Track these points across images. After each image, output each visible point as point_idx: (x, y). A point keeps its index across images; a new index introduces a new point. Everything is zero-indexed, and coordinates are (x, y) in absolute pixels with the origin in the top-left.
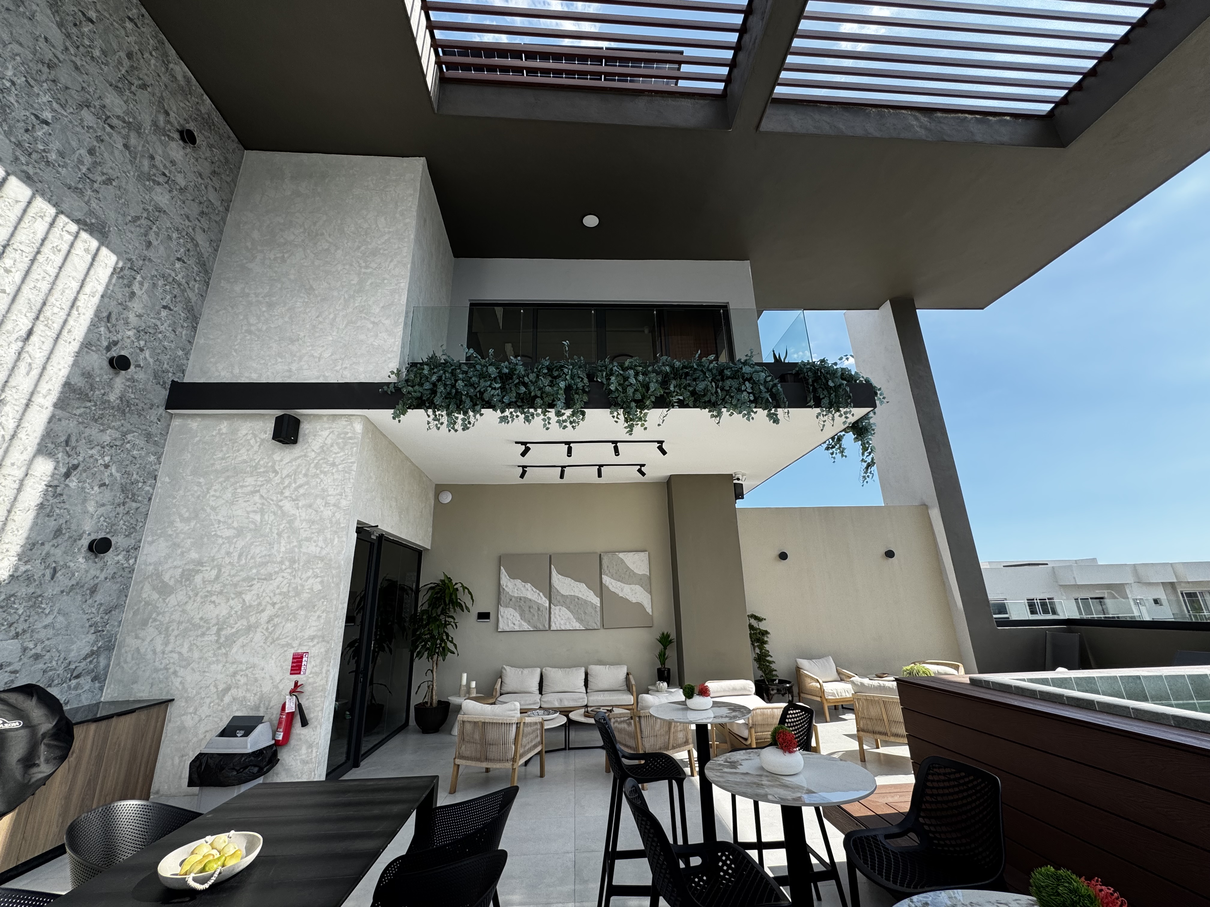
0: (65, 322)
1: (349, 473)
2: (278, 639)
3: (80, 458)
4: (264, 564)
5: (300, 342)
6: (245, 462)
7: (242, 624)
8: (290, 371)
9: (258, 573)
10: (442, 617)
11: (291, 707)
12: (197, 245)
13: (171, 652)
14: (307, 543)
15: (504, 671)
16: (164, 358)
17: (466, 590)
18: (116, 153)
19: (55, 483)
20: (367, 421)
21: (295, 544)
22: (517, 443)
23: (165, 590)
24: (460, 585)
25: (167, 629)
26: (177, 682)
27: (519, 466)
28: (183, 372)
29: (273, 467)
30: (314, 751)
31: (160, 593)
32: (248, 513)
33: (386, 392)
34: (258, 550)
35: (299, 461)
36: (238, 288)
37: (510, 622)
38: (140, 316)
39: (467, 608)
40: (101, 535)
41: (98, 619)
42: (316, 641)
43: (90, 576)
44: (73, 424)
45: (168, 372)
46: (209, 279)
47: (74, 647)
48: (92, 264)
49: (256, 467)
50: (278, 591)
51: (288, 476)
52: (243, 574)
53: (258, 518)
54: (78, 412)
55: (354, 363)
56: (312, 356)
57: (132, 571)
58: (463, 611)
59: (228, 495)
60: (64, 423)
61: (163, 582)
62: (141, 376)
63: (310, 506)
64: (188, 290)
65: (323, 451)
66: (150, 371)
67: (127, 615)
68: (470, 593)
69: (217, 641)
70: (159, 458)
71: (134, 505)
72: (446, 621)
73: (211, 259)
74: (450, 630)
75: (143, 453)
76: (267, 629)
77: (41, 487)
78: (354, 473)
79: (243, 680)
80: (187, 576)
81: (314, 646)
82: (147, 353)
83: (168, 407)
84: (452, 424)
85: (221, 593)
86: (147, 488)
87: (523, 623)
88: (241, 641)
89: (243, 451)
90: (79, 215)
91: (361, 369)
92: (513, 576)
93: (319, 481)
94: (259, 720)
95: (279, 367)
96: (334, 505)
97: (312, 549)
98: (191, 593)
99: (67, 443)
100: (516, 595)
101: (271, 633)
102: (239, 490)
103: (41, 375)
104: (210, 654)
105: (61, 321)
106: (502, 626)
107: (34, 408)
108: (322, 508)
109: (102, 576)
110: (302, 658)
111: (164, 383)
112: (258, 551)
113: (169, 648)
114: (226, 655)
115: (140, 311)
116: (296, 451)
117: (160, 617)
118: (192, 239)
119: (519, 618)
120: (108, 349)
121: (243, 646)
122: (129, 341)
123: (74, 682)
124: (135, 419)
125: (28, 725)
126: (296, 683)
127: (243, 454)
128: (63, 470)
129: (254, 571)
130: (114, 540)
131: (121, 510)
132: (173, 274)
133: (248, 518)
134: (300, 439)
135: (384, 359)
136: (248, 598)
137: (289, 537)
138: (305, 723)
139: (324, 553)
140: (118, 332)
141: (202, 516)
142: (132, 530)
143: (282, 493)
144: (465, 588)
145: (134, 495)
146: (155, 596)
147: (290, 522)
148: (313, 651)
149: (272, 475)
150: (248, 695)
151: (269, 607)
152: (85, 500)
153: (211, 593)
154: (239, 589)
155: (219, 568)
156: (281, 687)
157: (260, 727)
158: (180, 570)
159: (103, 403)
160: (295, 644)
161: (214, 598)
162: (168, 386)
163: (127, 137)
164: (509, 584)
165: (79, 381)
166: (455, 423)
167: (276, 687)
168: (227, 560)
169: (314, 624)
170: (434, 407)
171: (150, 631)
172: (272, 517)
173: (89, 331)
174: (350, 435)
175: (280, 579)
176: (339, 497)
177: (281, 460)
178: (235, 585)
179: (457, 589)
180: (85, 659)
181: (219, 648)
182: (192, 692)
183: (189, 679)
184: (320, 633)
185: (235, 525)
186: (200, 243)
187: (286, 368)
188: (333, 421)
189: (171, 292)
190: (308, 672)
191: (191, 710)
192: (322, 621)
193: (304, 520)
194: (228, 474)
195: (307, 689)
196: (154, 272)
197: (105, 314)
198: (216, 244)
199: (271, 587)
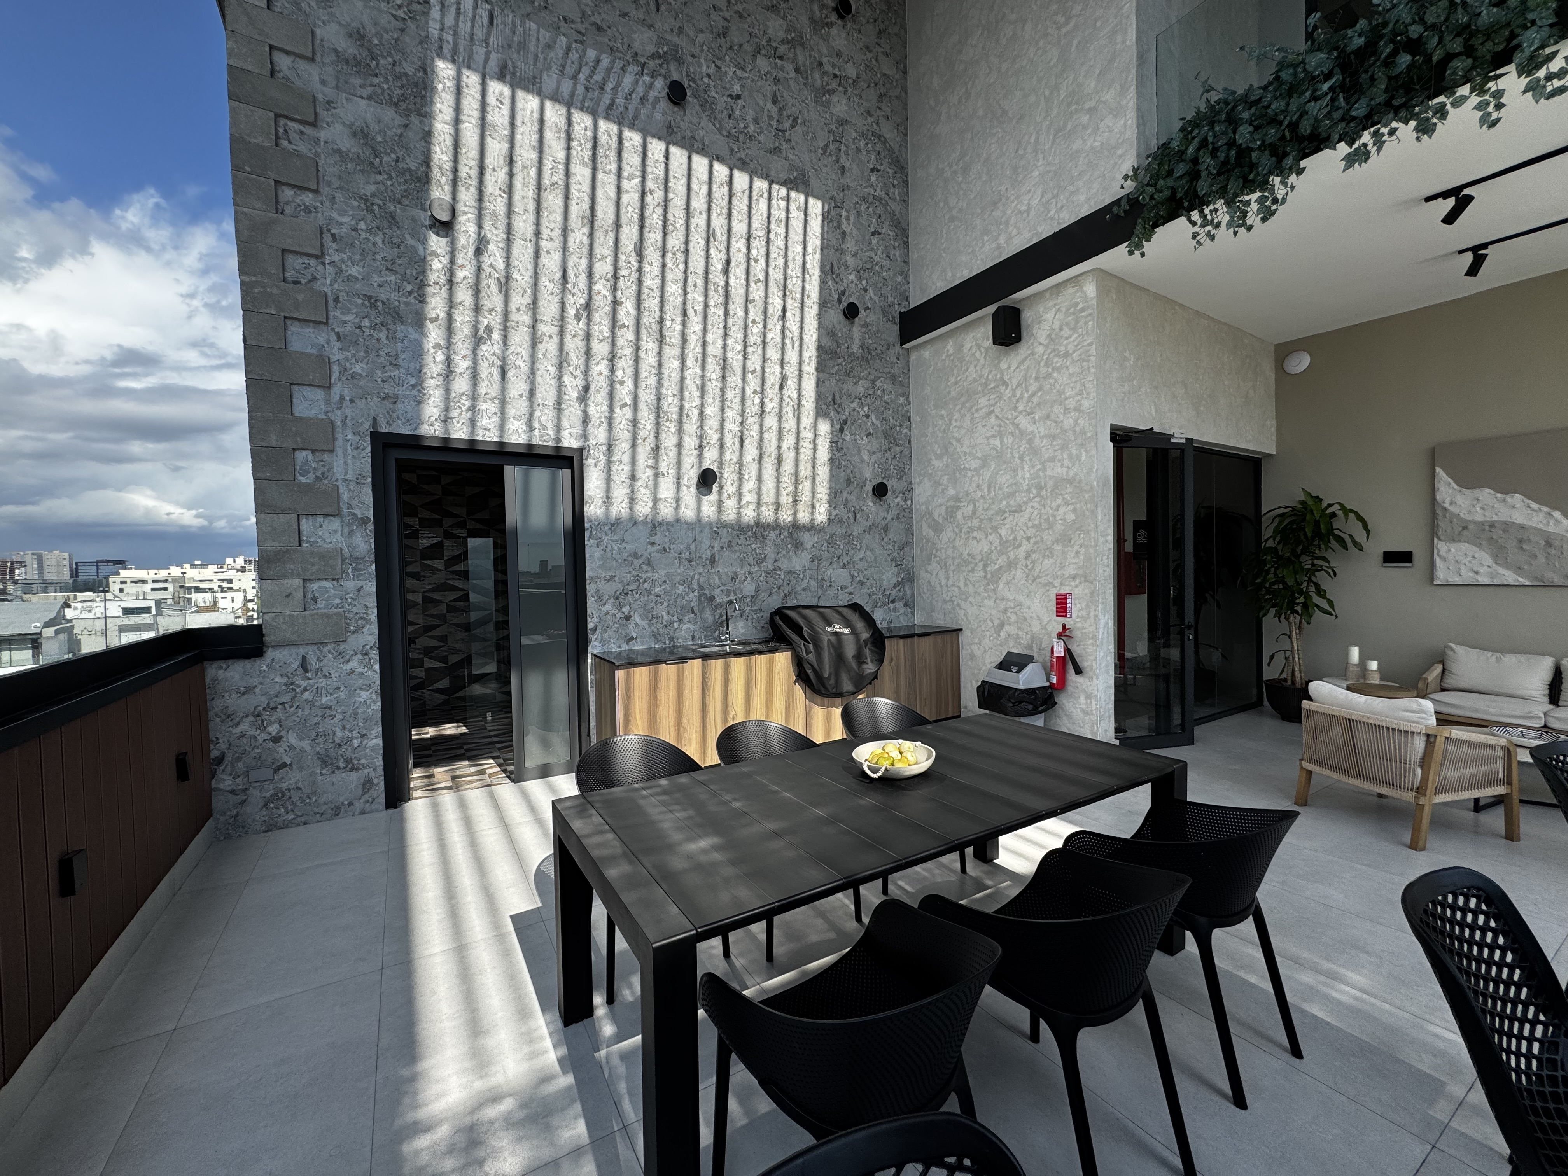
0: (803, 288)
1: (1088, 361)
2: (1039, 577)
3: (847, 413)
4: (1011, 495)
5: (1004, 200)
6: (975, 380)
7: (1002, 561)
8: (999, 247)
9: (1008, 505)
10: (1304, 558)
11: (1059, 651)
12: (885, 142)
13: (953, 585)
14: (1051, 464)
15: (1450, 653)
16: (886, 290)
17: (1352, 515)
18: (792, 83)
19: (835, 439)
20: (1102, 274)
21: (1039, 467)
22: (1428, 199)
23: (937, 528)
24: (1337, 507)
25: (946, 564)
26: (962, 612)
27: (1461, 252)
28: (907, 299)
29: (1002, 379)
30: (1094, 703)
31: (934, 531)
32: (988, 438)
33: (1118, 216)
34: (1004, 479)
35: (1027, 362)
36: (932, 170)
37: (1463, 568)
38: (855, 255)
39: (1355, 543)
40: (880, 480)
41: (895, 554)
42: (1078, 581)
43: (880, 518)
44: (833, 382)
45: (894, 304)
46: (907, 176)
47: (884, 577)
48: (806, 221)
49: (986, 385)
50: (1030, 524)
51: (1019, 385)
52: (995, 507)
53: (997, 442)
54: (834, 371)
55: (1072, 193)
56: (1020, 212)
57: (911, 512)
58: (1346, 548)
59: (967, 423)
60: (827, 383)
61: (934, 520)
62: (872, 318)
63: (1048, 417)
64: (890, 202)
65: (1052, 340)
66: (878, 310)
67: (916, 552)
68: (1360, 518)
69: (985, 577)
70: (908, 398)
71: (898, 449)
72: (1313, 565)
73: (903, 149)
74: (1321, 577)
75: (893, 396)
76: (1027, 566)
77: (827, 445)
78: (1093, 358)
79: (1013, 618)
80: (951, 513)
81: (1077, 586)
82: (871, 292)
83: (903, 341)
84: (1240, 221)
85: (979, 528)
86: (905, 431)
87: (1501, 570)
88: (1005, 578)
89: (972, 368)
90: (783, 176)
91: (1083, 198)
92: (1466, 482)
93: (1052, 381)
94: (1030, 659)
95: (987, 248)
96: (1076, 409)
97: (1058, 470)
98: (956, 530)
99: (834, 400)
100: (1480, 518)
101: (1030, 570)
102: (976, 415)
103: (801, 345)
104: (982, 589)
105: (799, 289)
106: (1442, 574)
107: (805, 376)
108: (1061, 417)
109: (889, 517)
110: (1066, 599)
111: (893, 317)
112: (1004, 481)
113: (950, 582)
114: (994, 590)
115: (854, 249)
116: (1022, 350)
117: (938, 554)
118: (879, 137)
119: (1488, 560)
120: (840, 301)
121: (1008, 583)
122: (853, 285)
123: (891, 605)
124: (877, 363)
125: (854, 632)
126: (1064, 627)
127: (973, 374)
128: (838, 427)
129: (1004, 503)
130: (889, 485)
131: (888, 455)
132: (872, 192)
133: (989, 444)
134: (1024, 334)
135: (1112, 162)
136: (1003, 532)
137: (1031, 460)
138: (1079, 671)
139: (1071, 473)
140: (842, 281)
141: (951, 450)
142: (903, 473)
143: (1016, 408)
144: (1346, 511)
145: (895, 439)
146: (932, 534)
147: (1030, 441)
148: (1077, 592)
149: (1002, 389)
150: (1020, 633)
151: (1025, 542)
152: (859, 451)
153: (971, 530)
154: (995, 524)
155: (974, 501)
156: (1050, 629)
157: (1030, 667)
158: (944, 508)
159: (849, 356)
160: (1057, 583)
161: (975, 534)
162: (897, 320)
163: (795, 60)
164: (1460, 499)
165: (827, 342)
166: (1245, 214)
167: (1044, 628)
168: (979, 494)
169: (1073, 561)
170: (1198, 202)
171: (934, 566)
172: (1011, 440)
173: (821, 289)
174: (1081, 306)
175: (1029, 510)
176: (1079, 398)
177: (1009, 367)
178: (990, 520)
179: (1334, 515)
180: (895, 587)
181: (988, 584)
182: (975, 625)
183: (970, 611)
184: (1081, 572)
185: (979, 455)
186: (887, 136)
187: (994, 245)
188: (1058, 294)
189: (875, 214)
190: (1074, 616)
191: (976, 641)
192: (1082, 557)
193: (1045, 436)
194: (963, 399)
195: (1077, 634)
196: (855, 199)
197: (828, 267)
198: (903, 128)
199: (1023, 520)
